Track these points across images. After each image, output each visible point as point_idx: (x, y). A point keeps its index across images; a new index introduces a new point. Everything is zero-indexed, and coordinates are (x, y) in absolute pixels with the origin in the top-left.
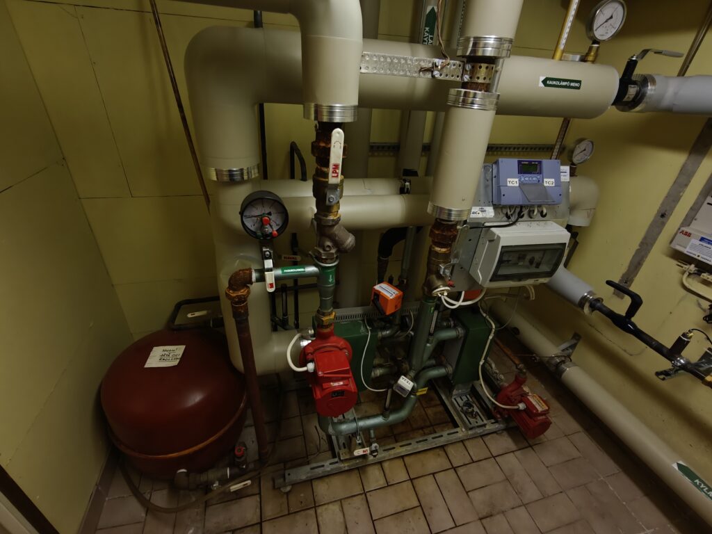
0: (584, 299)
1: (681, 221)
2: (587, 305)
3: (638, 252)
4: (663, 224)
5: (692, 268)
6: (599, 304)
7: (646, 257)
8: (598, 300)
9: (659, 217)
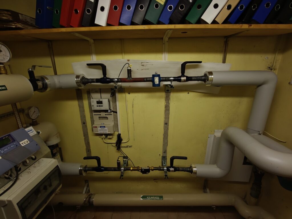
0: (80, 170)
1: (91, 123)
2: (83, 172)
3: (85, 139)
4: (86, 126)
5: (104, 136)
6: (87, 169)
7: (89, 139)
8: (86, 167)
9: (83, 125)
